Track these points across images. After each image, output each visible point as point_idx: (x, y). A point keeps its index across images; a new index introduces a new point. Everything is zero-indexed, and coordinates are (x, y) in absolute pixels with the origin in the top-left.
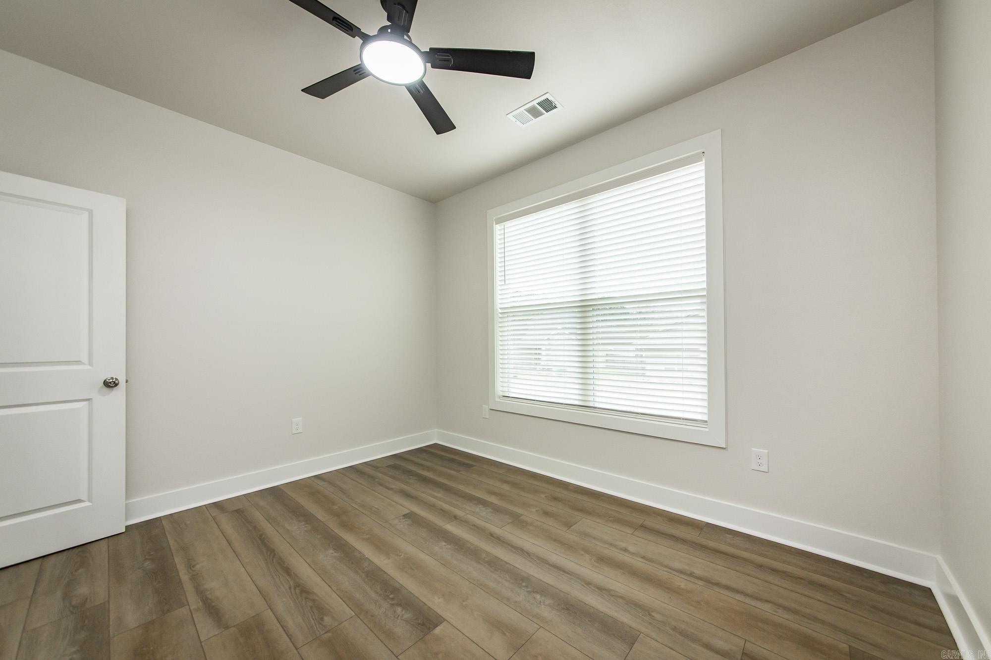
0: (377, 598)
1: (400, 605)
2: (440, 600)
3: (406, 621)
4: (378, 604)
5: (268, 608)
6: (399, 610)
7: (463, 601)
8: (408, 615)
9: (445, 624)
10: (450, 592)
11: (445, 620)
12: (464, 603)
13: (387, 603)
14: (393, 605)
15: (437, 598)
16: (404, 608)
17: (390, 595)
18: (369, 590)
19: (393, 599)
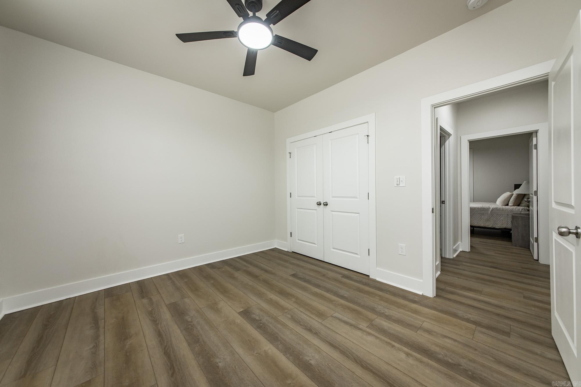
0: (268, 324)
1: (257, 320)
2: (237, 321)
3: (254, 314)
4: (268, 321)
5: (322, 323)
6: (257, 318)
7: (226, 320)
8: (254, 316)
9: (238, 312)
10: (231, 325)
11: (238, 313)
12: (226, 319)
13: (263, 321)
14: (261, 320)
15: (239, 322)
16: (255, 319)
17: (262, 325)
18: (274, 328)
19: (261, 323)
